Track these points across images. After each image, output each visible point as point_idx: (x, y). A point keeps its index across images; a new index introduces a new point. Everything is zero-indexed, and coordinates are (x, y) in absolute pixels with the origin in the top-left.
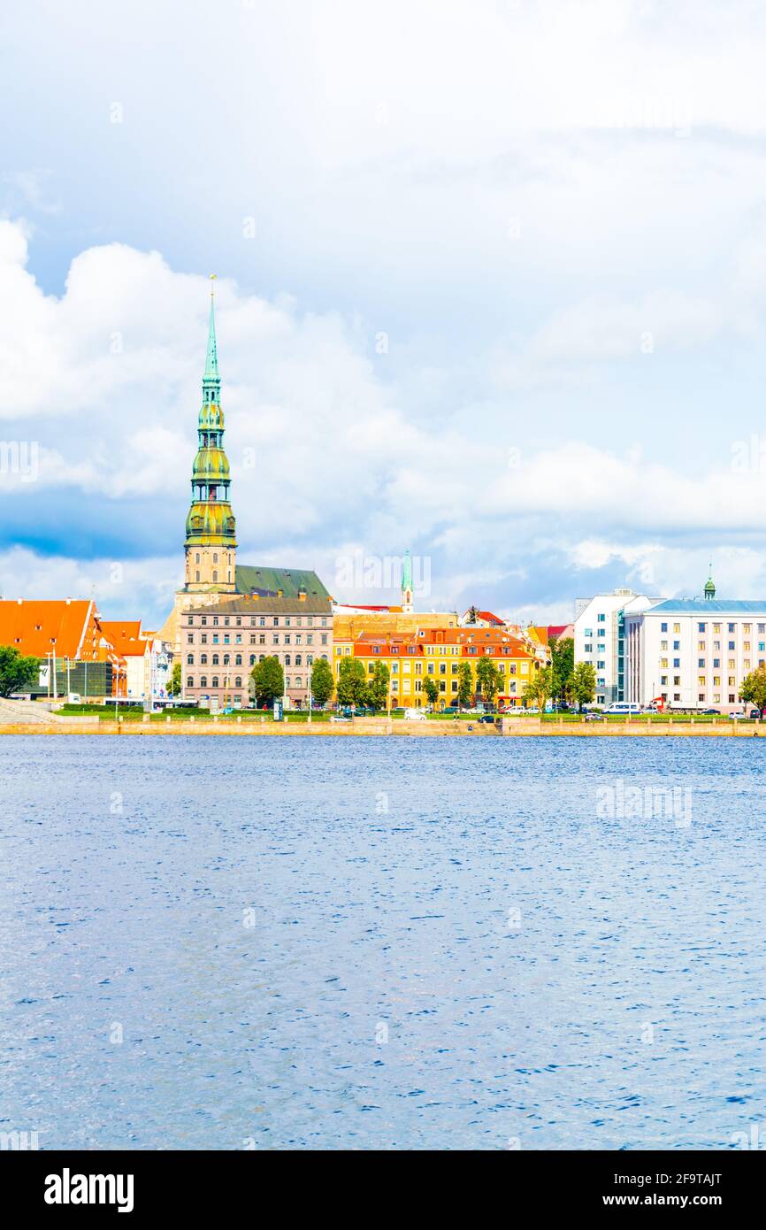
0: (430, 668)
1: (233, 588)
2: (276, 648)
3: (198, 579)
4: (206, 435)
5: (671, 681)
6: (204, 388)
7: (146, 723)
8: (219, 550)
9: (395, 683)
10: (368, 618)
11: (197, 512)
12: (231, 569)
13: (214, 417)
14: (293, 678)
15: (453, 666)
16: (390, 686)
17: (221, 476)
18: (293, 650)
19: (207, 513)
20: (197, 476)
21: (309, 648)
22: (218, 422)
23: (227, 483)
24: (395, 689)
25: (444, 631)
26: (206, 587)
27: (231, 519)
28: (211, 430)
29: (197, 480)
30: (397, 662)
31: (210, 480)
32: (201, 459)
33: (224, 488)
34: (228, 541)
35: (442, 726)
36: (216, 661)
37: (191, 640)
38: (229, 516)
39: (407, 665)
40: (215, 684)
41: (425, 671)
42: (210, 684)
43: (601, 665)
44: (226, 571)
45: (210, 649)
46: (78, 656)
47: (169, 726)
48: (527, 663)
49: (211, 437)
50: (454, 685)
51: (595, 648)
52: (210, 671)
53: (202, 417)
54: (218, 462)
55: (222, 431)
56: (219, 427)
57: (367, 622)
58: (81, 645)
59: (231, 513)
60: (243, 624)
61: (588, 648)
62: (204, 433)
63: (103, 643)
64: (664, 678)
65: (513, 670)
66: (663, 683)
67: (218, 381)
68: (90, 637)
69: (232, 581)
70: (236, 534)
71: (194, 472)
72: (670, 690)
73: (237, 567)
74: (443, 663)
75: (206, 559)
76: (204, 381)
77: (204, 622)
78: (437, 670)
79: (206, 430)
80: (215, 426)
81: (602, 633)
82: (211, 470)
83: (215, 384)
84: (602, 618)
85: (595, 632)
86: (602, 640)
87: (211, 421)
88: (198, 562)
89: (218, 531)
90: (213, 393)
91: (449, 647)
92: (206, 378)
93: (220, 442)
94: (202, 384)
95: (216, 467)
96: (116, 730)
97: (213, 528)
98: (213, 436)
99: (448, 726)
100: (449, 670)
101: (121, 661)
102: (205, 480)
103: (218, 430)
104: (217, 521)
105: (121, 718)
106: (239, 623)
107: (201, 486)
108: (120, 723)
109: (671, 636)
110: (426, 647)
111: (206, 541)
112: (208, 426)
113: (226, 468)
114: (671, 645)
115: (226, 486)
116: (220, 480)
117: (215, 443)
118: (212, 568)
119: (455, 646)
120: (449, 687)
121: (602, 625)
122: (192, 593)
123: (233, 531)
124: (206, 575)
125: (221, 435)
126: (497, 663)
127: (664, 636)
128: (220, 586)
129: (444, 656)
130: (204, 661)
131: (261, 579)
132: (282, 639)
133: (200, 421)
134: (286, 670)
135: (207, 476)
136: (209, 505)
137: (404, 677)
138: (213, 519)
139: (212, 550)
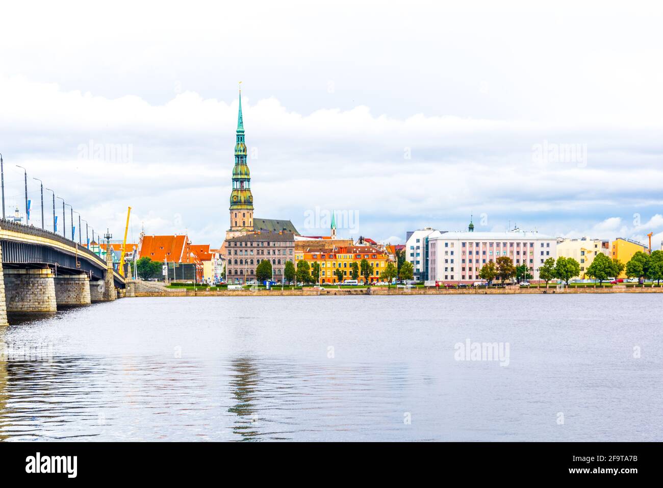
0: (340, 264)
1: (252, 229)
2: (268, 256)
3: (236, 225)
4: (238, 158)
5: (449, 269)
6: (237, 135)
7: (208, 291)
8: (245, 212)
9: (323, 272)
10: (312, 242)
11: (235, 193)
12: (251, 220)
13: (242, 149)
14: (277, 270)
15: (350, 264)
16: (321, 273)
17: (246, 177)
18: (277, 257)
19: (240, 194)
20: (235, 177)
21: (284, 256)
22: (244, 151)
23: (249, 180)
24: (323, 275)
25: (346, 248)
26: (240, 228)
27: (251, 197)
28: (241, 155)
29: (234, 179)
30: (324, 262)
31: (241, 179)
32: (236, 169)
33: (247, 182)
34: (249, 207)
35: (343, 291)
36: (241, 262)
37: (230, 253)
38: (249, 195)
39: (329, 264)
40: (241, 272)
41: (337, 266)
42: (239, 273)
43: (418, 262)
44: (249, 221)
45: (239, 257)
46: (180, 261)
47: (218, 293)
48: (384, 262)
49: (241, 158)
50: (351, 272)
51: (415, 255)
52: (239, 267)
53: (236, 149)
54: (244, 169)
55: (246, 156)
56: (244, 154)
57: (311, 244)
58: (182, 256)
59: (251, 194)
60: (253, 245)
61: (412, 255)
62: (237, 156)
63: (192, 255)
64: (446, 268)
65: (377, 265)
66: (446, 271)
67: (243, 132)
68: (186, 253)
69: (252, 225)
70: (253, 203)
71: (233, 175)
72: (449, 273)
73: (254, 219)
74: (345, 262)
75: (240, 215)
76: (237, 132)
77: (236, 245)
78: (342, 266)
79: (238, 155)
80: (242, 153)
81: (418, 248)
82: (241, 174)
83: (242, 134)
84: (418, 241)
85: (415, 247)
86: (418, 251)
87: (241, 151)
88: (236, 216)
89: (245, 202)
90: (241, 138)
91: (348, 255)
92: (238, 130)
93: (245, 161)
94: (237, 134)
95: (244, 172)
96: (194, 294)
97: (243, 201)
98: (242, 158)
99: (346, 291)
100: (348, 265)
101: (201, 263)
102: (238, 179)
103: (244, 155)
104: (244, 198)
105: (196, 289)
106: (252, 245)
107: (237, 181)
108: (196, 291)
109: (449, 249)
110: (337, 255)
111: (239, 207)
112: (240, 153)
113: (248, 173)
114: (449, 253)
115: (248, 181)
116: (245, 179)
117: (243, 161)
118: (242, 219)
119: (351, 255)
120: (348, 273)
121: (418, 244)
122: (234, 231)
123: (252, 202)
124: (240, 223)
125: (245, 157)
126: (370, 262)
127: (447, 249)
128: (246, 228)
129: (346, 259)
130: (236, 262)
131: (265, 225)
132: (271, 252)
133: (236, 151)
134: (273, 266)
135: (239, 177)
136: (241, 190)
137: (328, 268)
138: (242, 196)
139: (243, 212)
